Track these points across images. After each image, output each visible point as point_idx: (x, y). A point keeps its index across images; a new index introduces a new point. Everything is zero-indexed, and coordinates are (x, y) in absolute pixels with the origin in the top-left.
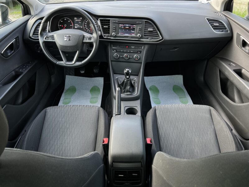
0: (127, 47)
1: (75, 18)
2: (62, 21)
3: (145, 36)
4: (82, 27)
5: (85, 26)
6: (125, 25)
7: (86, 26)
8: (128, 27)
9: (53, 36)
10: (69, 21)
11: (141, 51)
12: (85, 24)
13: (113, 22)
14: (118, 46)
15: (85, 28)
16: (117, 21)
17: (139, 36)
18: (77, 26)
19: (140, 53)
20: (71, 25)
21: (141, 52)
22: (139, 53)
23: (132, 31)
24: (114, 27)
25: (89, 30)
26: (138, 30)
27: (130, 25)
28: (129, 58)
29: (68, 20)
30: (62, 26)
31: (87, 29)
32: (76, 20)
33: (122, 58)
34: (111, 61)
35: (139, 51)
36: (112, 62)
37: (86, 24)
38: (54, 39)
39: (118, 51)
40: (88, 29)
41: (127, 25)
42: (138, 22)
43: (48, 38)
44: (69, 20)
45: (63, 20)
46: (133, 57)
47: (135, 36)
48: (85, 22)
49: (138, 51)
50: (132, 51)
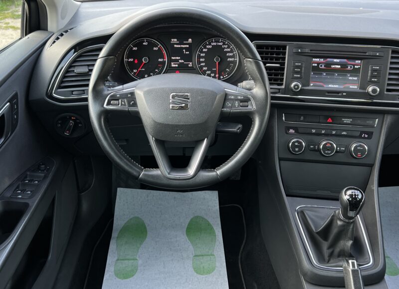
0: (330, 120)
1: (174, 40)
2: (134, 49)
3: (388, 90)
4: (190, 65)
5: (199, 62)
6: (329, 60)
7: (203, 62)
8: (339, 67)
9: (132, 94)
10: (155, 49)
11: (372, 133)
12: (199, 57)
13: (295, 50)
14: (302, 118)
15: (201, 67)
16: (307, 50)
17: (374, 91)
18: (177, 60)
19: (370, 137)
20: (160, 60)
21: (370, 134)
22: (364, 138)
23: (351, 76)
24: (298, 67)
25: (211, 73)
26: (369, 74)
27: (345, 60)
28: (337, 152)
29: (152, 45)
30: (136, 62)
31: (205, 68)
32: (177, 44)
33: (314, 150)
34: (280, 159)
35: (366, 133)
36: (282, 162)
37: (202, 57)
38: (135, 105)
39: (300, 130)
40: (208, 70)
41: (335, 60)
42: (371, 53)
43: (116, 102)
44: (156, 46)
46: (348, 147)
47: (359, 90)
48: (201, 52)
49: (362, 132)
50: (344, 133)
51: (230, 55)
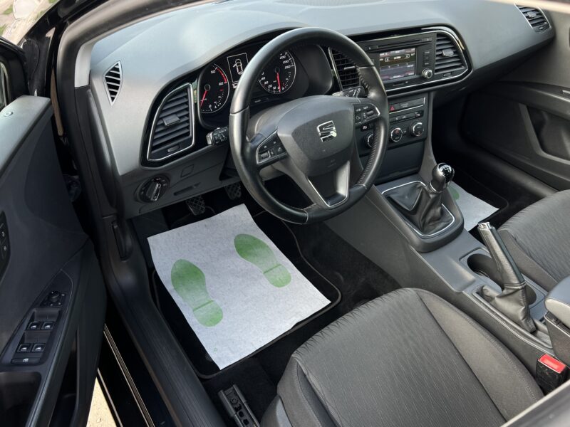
0: (392, 109)
3: (437, 71)
6: (392, 52)
8: (399, 57)
10: (213, 72)
11: (423, 111)
13: (366, 49)
15: (263, 82)
16: (376, 47)
17: (429, 74)
20: (220, 84)
22: (418, 117)
23: (409, 64)
25: (273, 86)
41: (397, 52)
43: (265, 154)
44: (213, 69)
46: (410, 129)
47: (416, 76)
50: (404, 117)
51: (286, 62)
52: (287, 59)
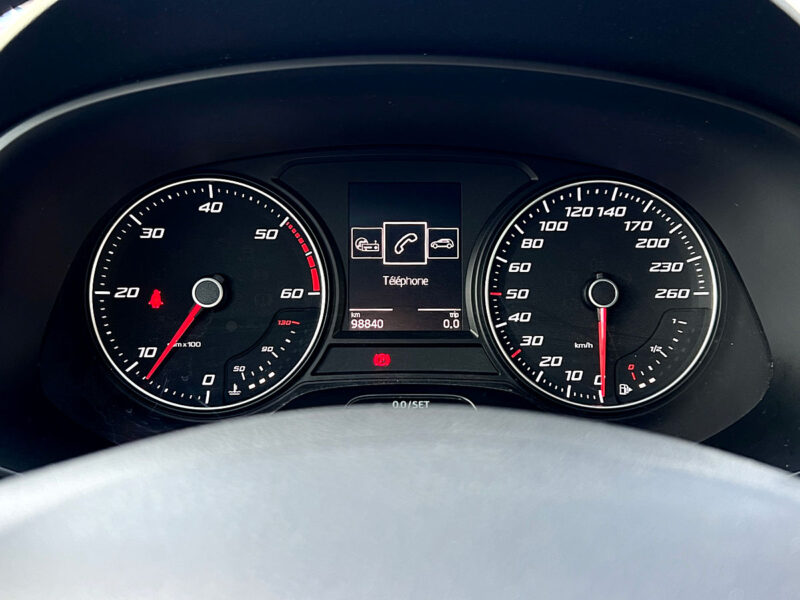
2: (151, 233)
7: (519, 306)
10: (262, 234)
12: (502, 279)
15: (512, 335)
25: (566, 366)
29: (243, 214)
30: (156, 301)
37: (519, 281)
40: (547, 349)
45: (178, 214)
48: (513, 251)
51: (670, 267)
52: (674, 253)
